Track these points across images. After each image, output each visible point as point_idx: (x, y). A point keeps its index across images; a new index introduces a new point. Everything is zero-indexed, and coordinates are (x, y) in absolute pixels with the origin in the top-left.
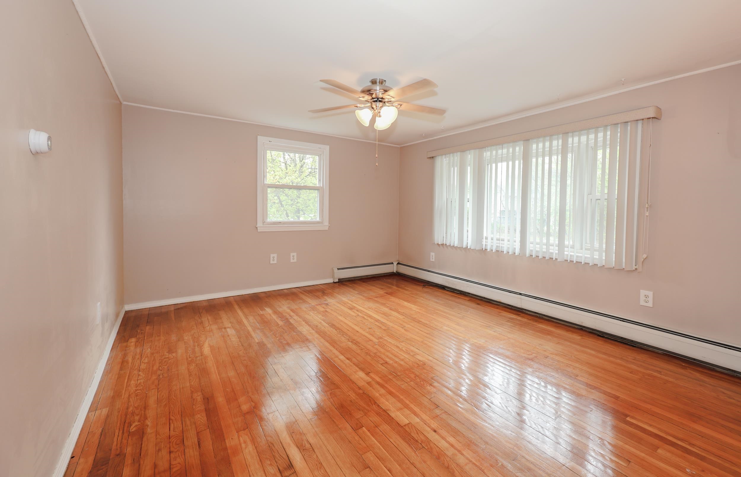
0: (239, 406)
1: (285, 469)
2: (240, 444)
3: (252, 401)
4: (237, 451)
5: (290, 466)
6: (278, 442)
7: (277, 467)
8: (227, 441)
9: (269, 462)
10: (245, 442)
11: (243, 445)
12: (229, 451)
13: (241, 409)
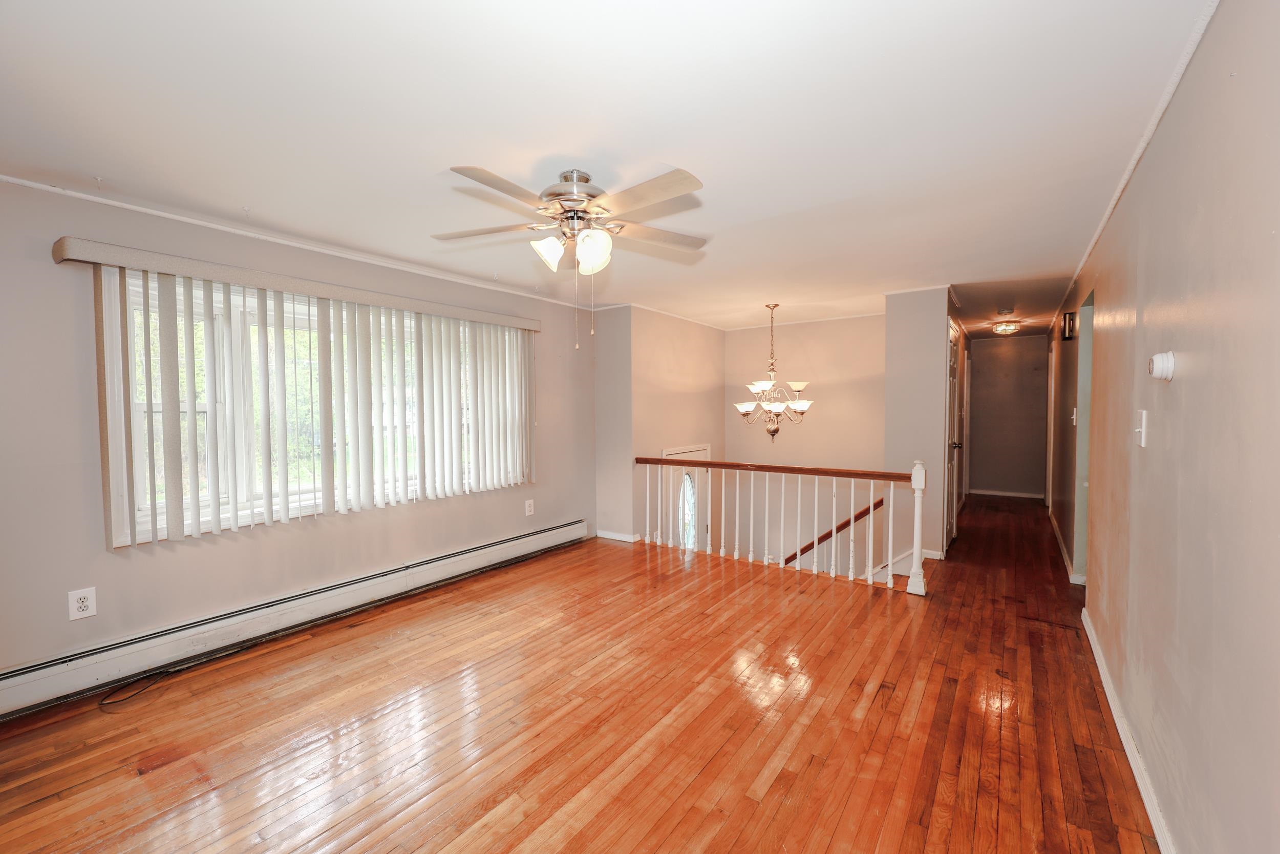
0: (882, 768)
1: (888, 688)
2: (913, 728)
3: (860, 761)
4: (921, 726)
5: (882, 686)
6: (875, 705)
7: (894, 692)
8: (925, 741)
9: (898, 699)
10: (907, 727)
11: (911, 725)
12: (928, 731)
13: (883, 763)
